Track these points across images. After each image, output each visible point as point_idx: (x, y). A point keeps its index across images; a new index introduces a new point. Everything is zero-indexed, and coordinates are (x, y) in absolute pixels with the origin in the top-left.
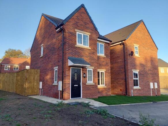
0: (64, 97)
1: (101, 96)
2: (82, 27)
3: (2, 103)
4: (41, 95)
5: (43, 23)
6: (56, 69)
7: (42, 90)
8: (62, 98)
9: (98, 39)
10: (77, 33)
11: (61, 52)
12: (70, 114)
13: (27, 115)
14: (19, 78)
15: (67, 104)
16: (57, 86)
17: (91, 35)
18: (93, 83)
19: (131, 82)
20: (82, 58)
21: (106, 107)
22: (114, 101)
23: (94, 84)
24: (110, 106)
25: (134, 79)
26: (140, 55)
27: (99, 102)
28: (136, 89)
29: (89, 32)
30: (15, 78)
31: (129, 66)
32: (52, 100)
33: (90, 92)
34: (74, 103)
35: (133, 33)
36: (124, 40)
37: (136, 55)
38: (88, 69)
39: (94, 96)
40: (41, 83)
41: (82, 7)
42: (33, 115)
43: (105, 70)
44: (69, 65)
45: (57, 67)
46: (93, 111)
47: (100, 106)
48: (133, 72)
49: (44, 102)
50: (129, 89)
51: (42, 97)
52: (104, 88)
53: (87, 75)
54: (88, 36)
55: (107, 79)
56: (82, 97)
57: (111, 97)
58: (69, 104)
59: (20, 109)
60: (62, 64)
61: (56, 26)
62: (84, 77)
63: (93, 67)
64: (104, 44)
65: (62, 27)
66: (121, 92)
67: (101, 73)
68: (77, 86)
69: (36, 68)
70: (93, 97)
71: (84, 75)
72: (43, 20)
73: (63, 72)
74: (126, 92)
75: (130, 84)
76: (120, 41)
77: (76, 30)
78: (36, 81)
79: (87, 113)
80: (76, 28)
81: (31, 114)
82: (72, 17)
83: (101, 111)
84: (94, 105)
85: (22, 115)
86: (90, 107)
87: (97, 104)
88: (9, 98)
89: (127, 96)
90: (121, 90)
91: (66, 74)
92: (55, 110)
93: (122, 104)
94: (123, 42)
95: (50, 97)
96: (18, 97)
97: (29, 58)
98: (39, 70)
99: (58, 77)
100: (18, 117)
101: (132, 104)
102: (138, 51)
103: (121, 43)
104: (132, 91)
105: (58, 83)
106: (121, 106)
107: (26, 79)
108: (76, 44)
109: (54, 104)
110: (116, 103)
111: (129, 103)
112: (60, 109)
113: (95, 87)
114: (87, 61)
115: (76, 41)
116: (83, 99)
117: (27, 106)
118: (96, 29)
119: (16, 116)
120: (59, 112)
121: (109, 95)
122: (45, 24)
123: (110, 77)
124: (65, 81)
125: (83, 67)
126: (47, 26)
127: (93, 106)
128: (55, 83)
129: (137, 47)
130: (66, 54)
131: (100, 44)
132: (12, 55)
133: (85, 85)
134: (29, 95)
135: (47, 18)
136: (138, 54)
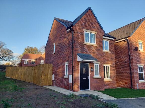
0: (74, 88)
1: (107, 88)
2: (90, 27)
3: (24, 92)
4: (54, 86)
5: (56, 25)
6: (67, 63)
7: (55, 81)
8: (72, 89)
9: (104, 37)
10: (85, 32)
11: (71, 49)
12: (82, 106)
13: (45, 105)
14: (36, 71)
15: (78, 96)
16: (68, 79)
17: (97, 33)
18: (99, 76)
19: (136, 76)
20: (89, 54)
21: (115, 100)
22: (121, 94)
23: (101, 78)
24: (118, 100)
25: (139, 73)
26: (144, 50)
27: (107, 95)
28: (141, 83)
29: (95, 31)
30: (33, 71)
31: (134, 61)
32: (64, 91)
33: (97, 85)
34: (83, 95)
35: (137, 30)
36: (128, 37)
37: (141, 50)
38: (95, 64)
39: (101, 88)
40: (54, 76)
41: (89, 10)
42: (50, 105)
43: (110, 65)
44: (78, 60)
45: (68, 62)
46: (103, 105)
47: (109, 99)
48: (138, 66)
49: (58, 93)
50: (134, 82)
51: (55, 87)
52: (110, 81)
53: (94, 70)
54: (95, 34)
55: (112, 73)
56: (90, 89)
57: (116, 89)
58: (79, 96)
59: (38, 98)
60: (72, 60)
61: (67, 27)
62: (92, 71)
63: (100, 62)
64: (109, 41)
65: (72, 28)
66: (126, 86)
67: (107, 67)
68: (85, 79)
69: (49, 63)
70: (101, 90)
71: (92, 70)
72: (55, 23)
73: (73, 67)
74: (132, 86)
75: (135, 78)
76: (124, 38)
77: (84, 30)
78: (49, 74)
79: (97, 106)
80: (84, 28)
81: (48, 104)
82: (81, 19)
83: (111, 105)
84: (103, 98)
85: (41, 104)
86: (99, 99)
87: (105, 97)
88: (29, 88)
89: (132, 89)
90: (126, 83)
91: (75, 69)
92: (68, 101)
93: (129, 97)
94: (127, 38)
95: (61, 88)
96: (36, 87)
97: (43, 54)
98: (52, 65)
99: (69, 71)
100: (38, 106)
101: (139, 98)
102: (142, 46)
103: (125, 39)
104: (138, 84)
105: (68, 76)
106: (129, 99)
107: (42, 72)
108: (84, 42)
109: (66, 95)
110: (123, 96)
111: (137, 96)
112: (72, 100)
113: (102, 80)
114: (94, 57)
115: (84, 39)
116: (91, 91)
117: (43, 96)
118: (101, 28)
119: (36, 106)
120: (72, 103)
121: (115, 87)
122: (57, 26)
123: (115, 70)
124: (75, 75)
125: (90, 62)
126: (59, 28)
127: (101, 99)
128: (66, 76)
129: (141, 42)
130: (75, 51)
131: (105, 41)
132: (30, 52)
133: (93, 78)
134: (44, 86)
135: (59, 21)
136: (142, 49)
